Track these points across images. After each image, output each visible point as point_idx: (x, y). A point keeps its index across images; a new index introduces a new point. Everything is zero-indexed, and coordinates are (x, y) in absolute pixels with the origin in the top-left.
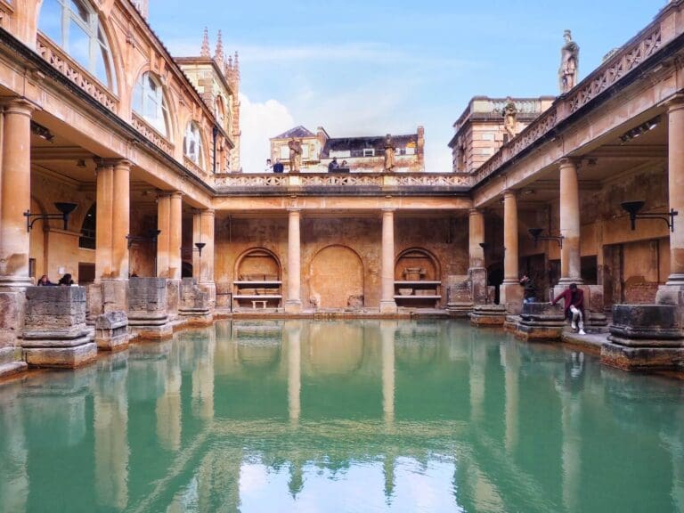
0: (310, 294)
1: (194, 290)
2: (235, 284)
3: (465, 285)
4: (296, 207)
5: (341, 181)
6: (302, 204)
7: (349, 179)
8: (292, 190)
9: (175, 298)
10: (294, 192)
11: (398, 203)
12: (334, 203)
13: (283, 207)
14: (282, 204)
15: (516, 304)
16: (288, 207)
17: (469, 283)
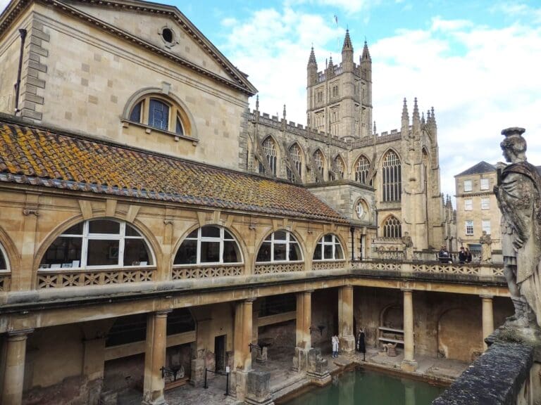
0: (438, 345)
1: (316, 359)
2: (380, 330)
4: (408, 288)
5: (444, 269)
6: (413, 285)
7: (451, 268)
8: (404, 275)
9: (305, 363)
10: (405, 277)
11: (495, 291)
12: (438, 287)
13: (398, 287)
14: (398, 286)
16: (402, 288)
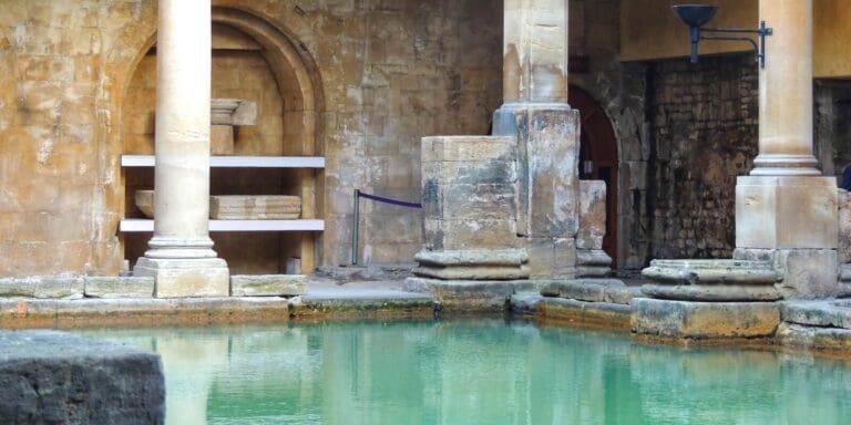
3: (497, 178)
15: (813, 253)
17: (514, 169)
